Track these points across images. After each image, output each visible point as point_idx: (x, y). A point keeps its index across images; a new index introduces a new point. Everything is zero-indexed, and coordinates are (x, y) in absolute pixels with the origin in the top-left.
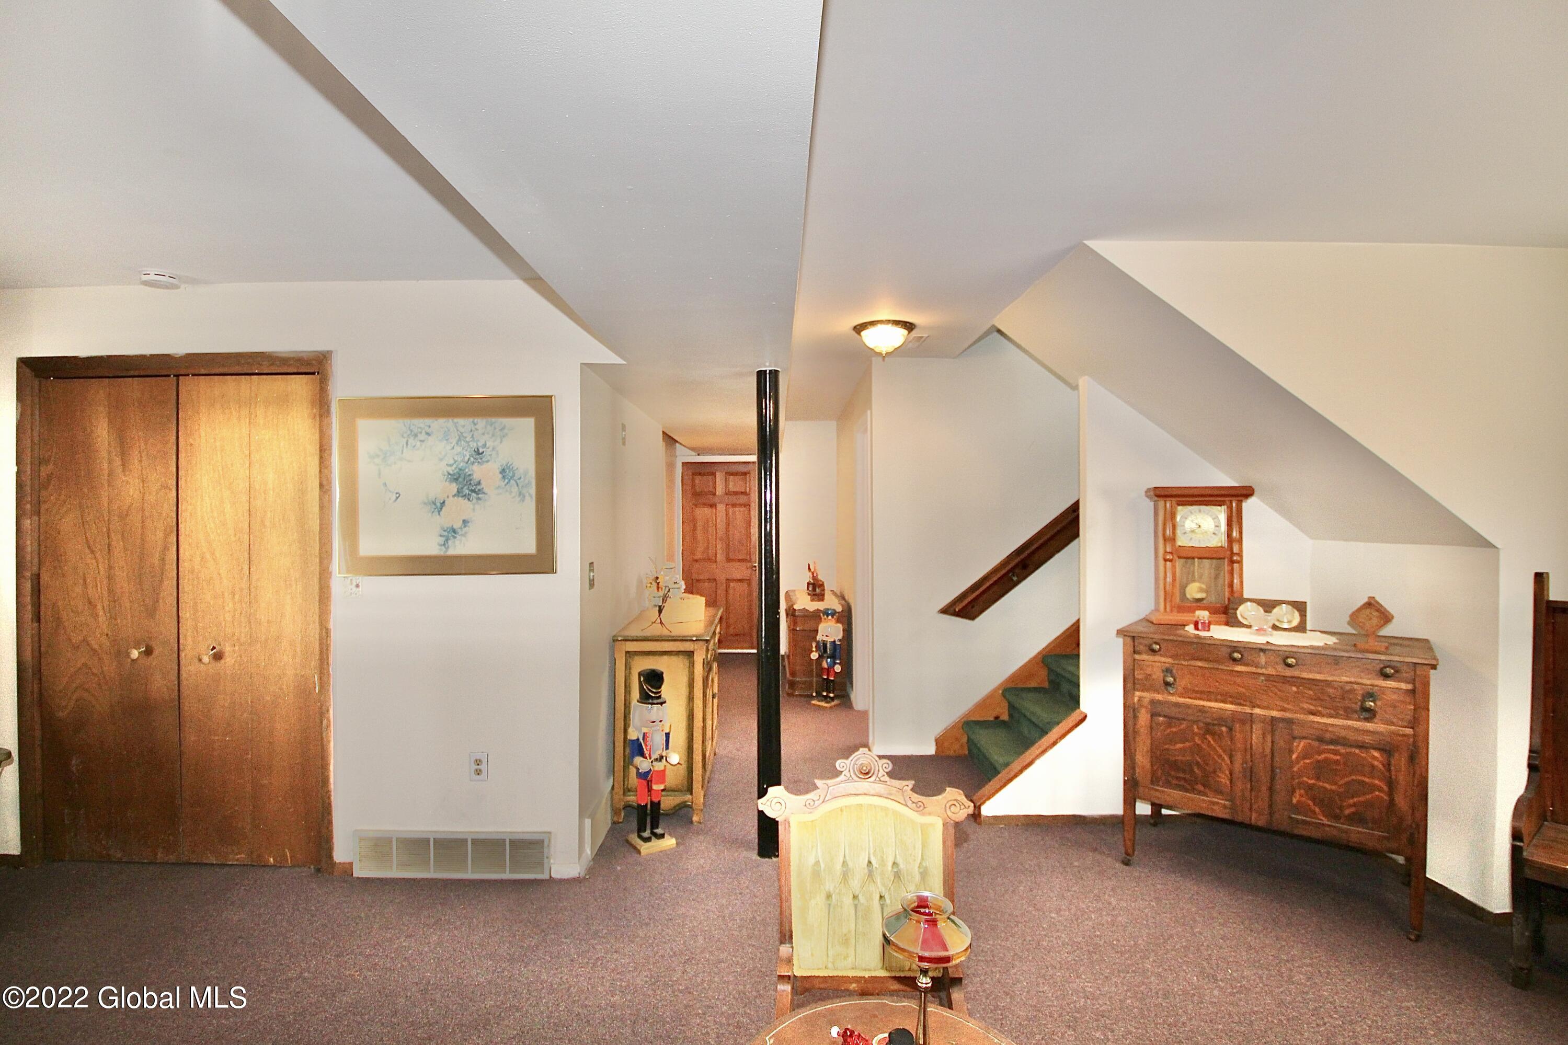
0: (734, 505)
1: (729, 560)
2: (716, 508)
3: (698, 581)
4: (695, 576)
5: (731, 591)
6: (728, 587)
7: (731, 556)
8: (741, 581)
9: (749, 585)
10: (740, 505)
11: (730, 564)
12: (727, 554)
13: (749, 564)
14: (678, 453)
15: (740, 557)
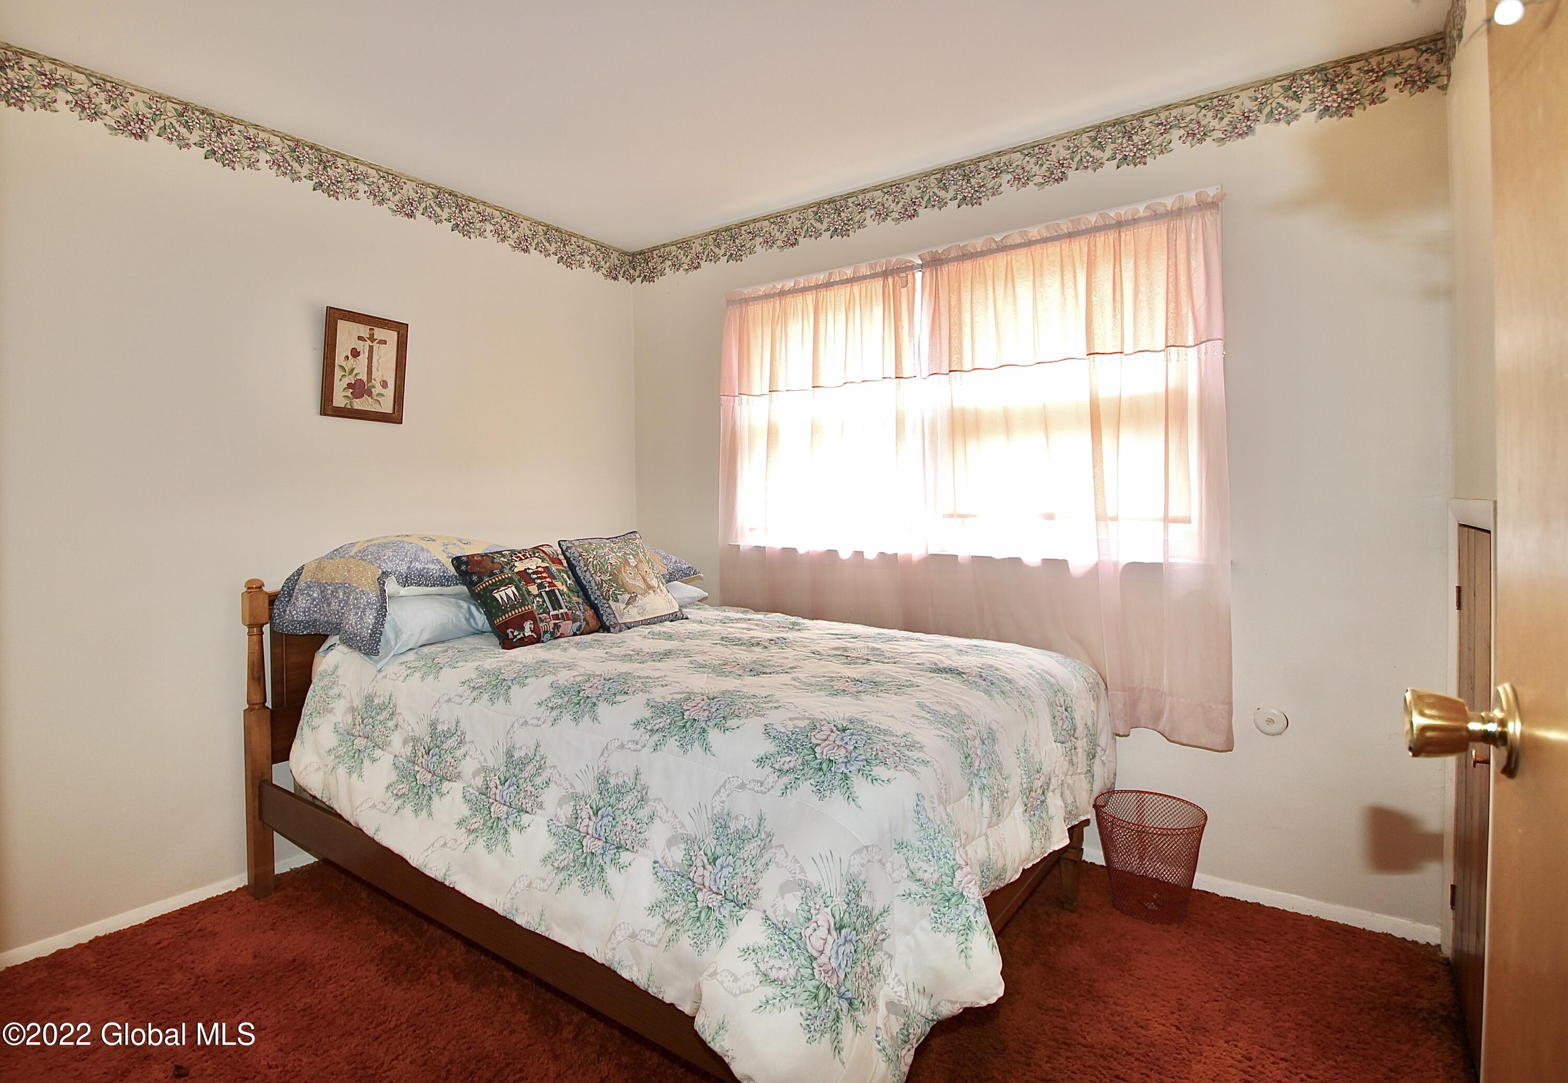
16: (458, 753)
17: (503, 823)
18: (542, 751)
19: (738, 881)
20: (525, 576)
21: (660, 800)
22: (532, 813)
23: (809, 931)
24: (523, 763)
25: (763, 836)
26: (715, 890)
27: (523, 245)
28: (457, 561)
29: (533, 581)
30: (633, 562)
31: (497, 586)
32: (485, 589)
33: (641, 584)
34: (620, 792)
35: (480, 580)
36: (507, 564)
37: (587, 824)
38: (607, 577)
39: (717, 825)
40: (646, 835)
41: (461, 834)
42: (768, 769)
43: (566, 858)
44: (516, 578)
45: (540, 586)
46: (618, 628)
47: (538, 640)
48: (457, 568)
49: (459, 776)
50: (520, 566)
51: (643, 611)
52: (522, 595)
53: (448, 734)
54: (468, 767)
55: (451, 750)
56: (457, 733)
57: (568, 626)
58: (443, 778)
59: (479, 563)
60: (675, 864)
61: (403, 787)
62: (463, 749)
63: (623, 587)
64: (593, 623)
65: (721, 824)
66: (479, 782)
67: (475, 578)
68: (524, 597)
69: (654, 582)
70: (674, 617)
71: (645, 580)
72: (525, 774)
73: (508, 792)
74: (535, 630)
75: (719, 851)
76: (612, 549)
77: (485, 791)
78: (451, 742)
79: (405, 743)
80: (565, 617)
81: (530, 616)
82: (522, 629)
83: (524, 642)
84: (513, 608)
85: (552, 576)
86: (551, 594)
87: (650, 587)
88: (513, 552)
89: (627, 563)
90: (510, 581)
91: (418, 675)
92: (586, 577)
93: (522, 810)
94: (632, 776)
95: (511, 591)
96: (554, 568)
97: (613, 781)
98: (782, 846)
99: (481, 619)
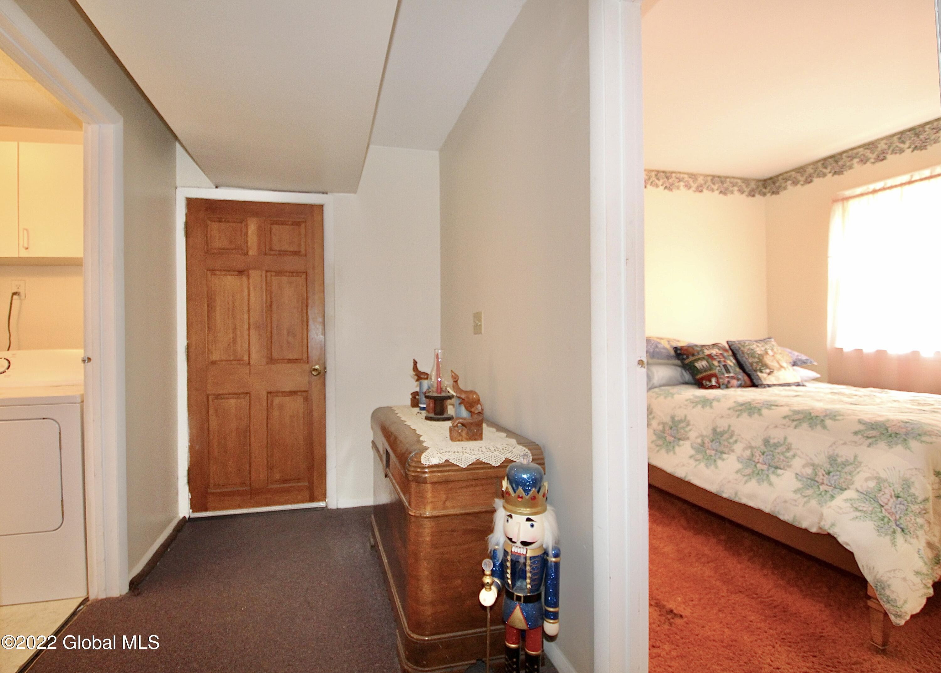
0: (279, 273)
1: (271, 361)
2: (248, 277)
3: (218, 397)
4: (211, 389)
5: (276, 413)
6: (269, 406)
7: (275, 355)
8: (292, 393)
9: (306, 399)
10: (293, 273)
11: (273, 367)
12: (270, 349)
13: (307, 367)
14: (179, 179)
15: (291, 356)
16: (687, 429)
17: (714, 458)
18: (732, 428)
19: (842, 480)
20: (710, 356)
21: (798, 449)
22: (728, 454)
23: (880, 495)
24: (722, 433)
25: (856, 463)
26: (829, 484)
27: (699, 190)
28: (676, 349)
29: (715, 359)
30: (770, 352)
31: (696, 360)
32: (690, 362)
33: (776, 365)
34: (776, 445)
35: (688, 357)
36: (701, 351)
37: (758, 457)
38: (756, 360)
39: (831, 459)
40: (792, 463)
41: (692, 461)
42: (860, 436)
43: (748, 471)
44: (706, 357)
45: (719, 362)
46: (763, 386)
47: (719, 387)
48: (676, 352)
49: (688, 438)
50: (707, 352)
51: (778, 379)
52: (710, 366)
53: (681, 421)
54: (693, 435)
55: (683, 428)
56: (685, 421)
57: (735, 382)
58: (680, 439)
59: (686, 350)
60: (807, 474)
61: (660, 442)
62: (689, 428)
63: (767, 366)
64: (748, 382)
65: (833, 459)
66: (699, 440)
67: (685, 357)
68: (711, 367)
69: (784, 364)
70: (798, 385)
71: (778, 363)
72: (724, 438)
73: (715, 445)
74: (717, 382)
75: (831, 469)
76: (758, 346)
77: (703, 444)
78: (682, 425)
79: (659, 424)
80: (733, 378)
81: (715, 375)
82: (710, 381)
83: (711, 387)
84: (706, 371)
85: (724, 357)
86: (725, 366)
87: (782, 367)
88: (703, 346)
89: (767, 353)
90: (703, 359)
91: (662, 397)
92: (743, 360)
93: (722, 453)
94: (783, 439)
95: (704, 363)
96: (725, 354)
97: (772, 441)
98: (867, 466)
99: (687, 376)
